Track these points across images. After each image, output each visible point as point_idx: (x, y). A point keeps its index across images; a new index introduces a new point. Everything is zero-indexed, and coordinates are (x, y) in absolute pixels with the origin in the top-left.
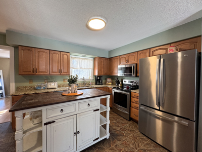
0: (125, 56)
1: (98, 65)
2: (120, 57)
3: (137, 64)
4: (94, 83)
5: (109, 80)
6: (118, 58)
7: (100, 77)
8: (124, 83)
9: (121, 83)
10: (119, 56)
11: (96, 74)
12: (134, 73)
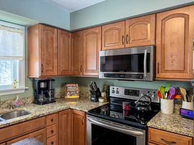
0: (118, 26)
1: (42, 49)
2: (105, 28)
3: (155, 47)
4: (31, 99)
5: (72, 88)
6: (98, 30)
7: (47, 82)
8: (111, 95)
9: (103, 94)
10: (101, 26)
11: (36, 73)
12: (148, 71)
